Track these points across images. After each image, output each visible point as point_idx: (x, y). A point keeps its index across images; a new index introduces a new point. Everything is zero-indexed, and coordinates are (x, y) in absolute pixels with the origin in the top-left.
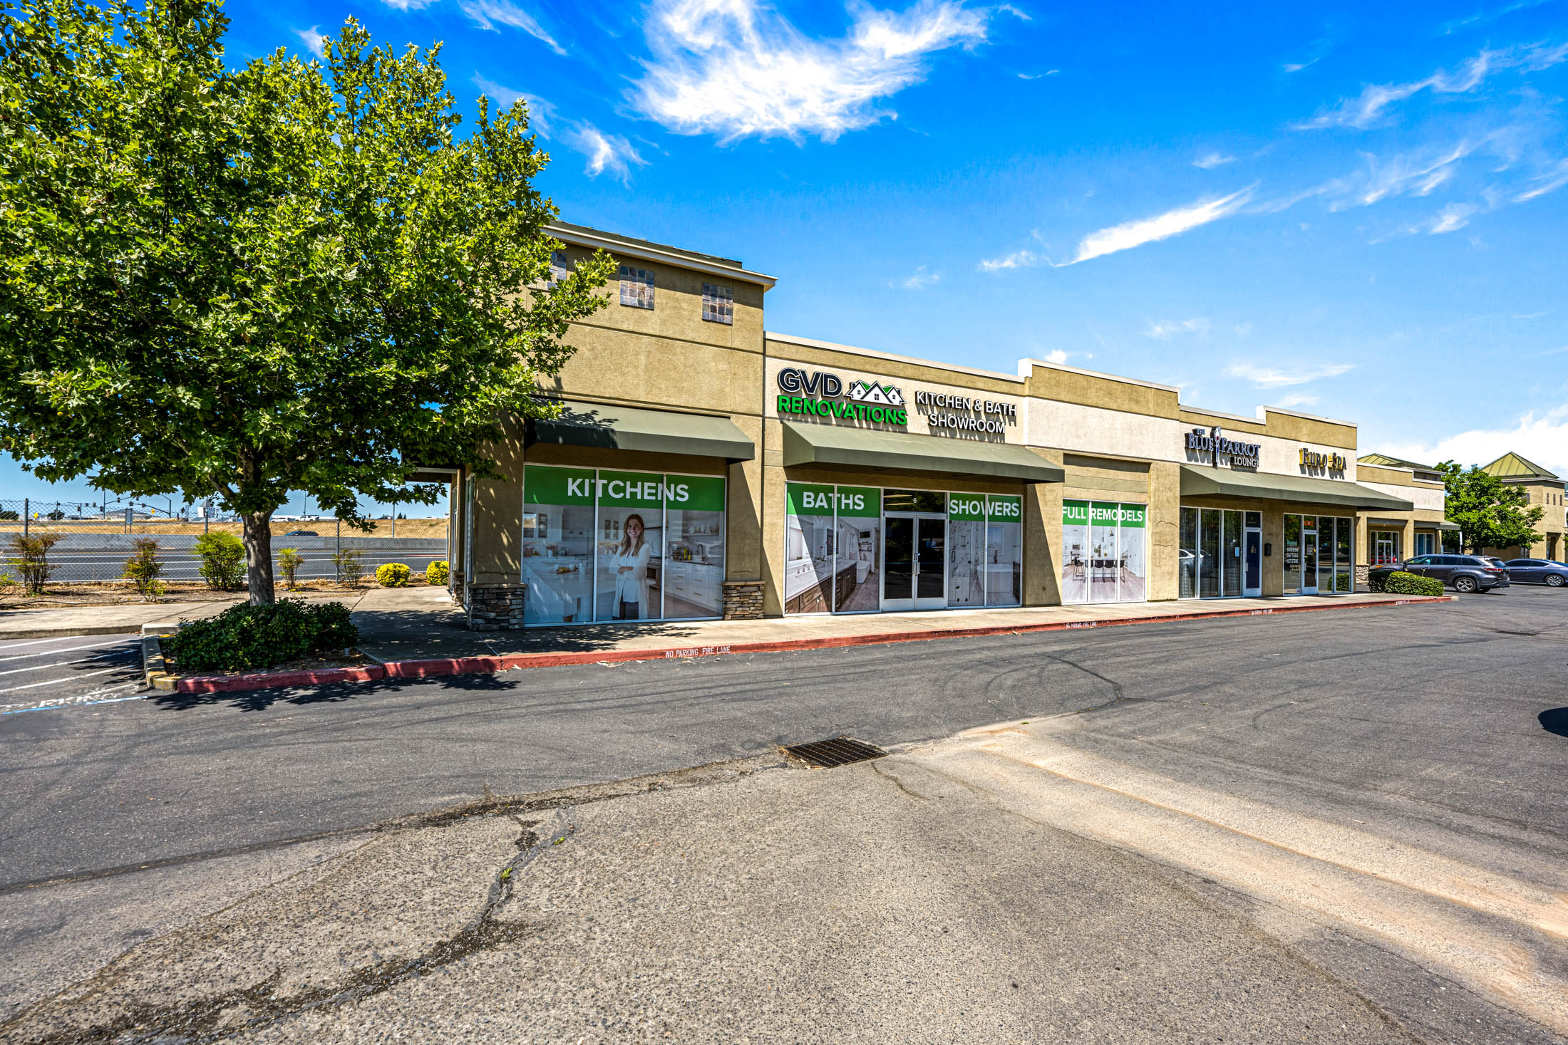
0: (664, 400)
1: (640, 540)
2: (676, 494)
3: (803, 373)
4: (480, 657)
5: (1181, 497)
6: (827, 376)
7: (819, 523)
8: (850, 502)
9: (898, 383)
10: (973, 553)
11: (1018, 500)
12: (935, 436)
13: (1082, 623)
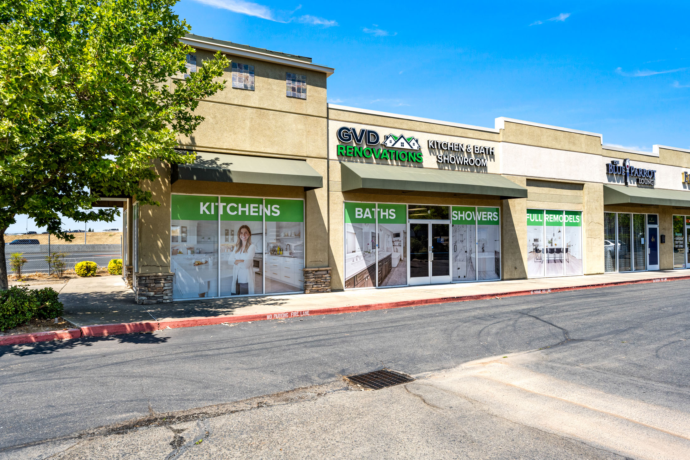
0: (262, 150)
1: (248, 241)
2: (272, 211)
3: (354, 130)
4: (144, 322)
5: (604, 205)
6: (369, 132)
7: (367, 228)
8: (387, 214)
9: (416, 135)
10: (468, 246)
11: (497, 210)
12: (442, 169)
13: (541, 290)
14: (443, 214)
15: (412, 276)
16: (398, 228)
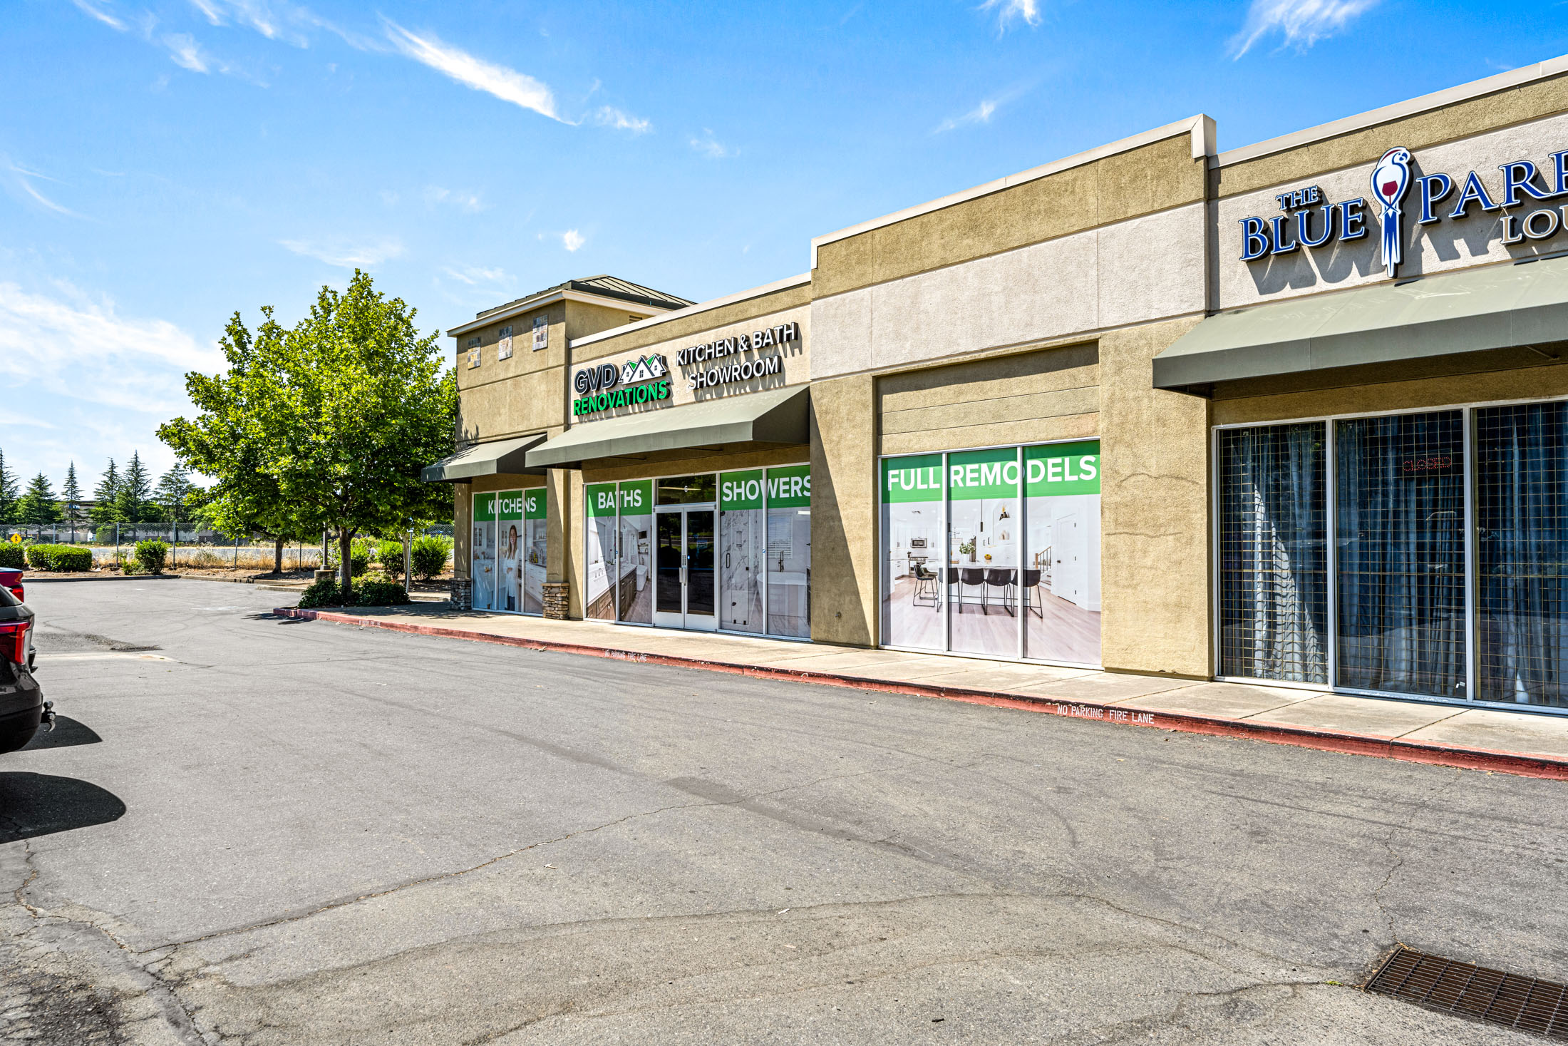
1: (515, 544)
2: (531, 506)
3: (591, 371)
6: (605, 367)
8: (631, 498)
10: (751, 556)
12: (701, 401)
13: (627, 653)
14: (706, 488)
15: (659, 609)
16: (636, 522)
